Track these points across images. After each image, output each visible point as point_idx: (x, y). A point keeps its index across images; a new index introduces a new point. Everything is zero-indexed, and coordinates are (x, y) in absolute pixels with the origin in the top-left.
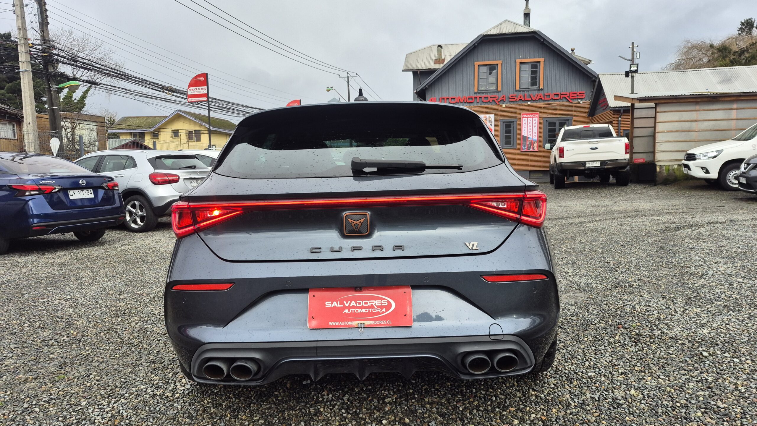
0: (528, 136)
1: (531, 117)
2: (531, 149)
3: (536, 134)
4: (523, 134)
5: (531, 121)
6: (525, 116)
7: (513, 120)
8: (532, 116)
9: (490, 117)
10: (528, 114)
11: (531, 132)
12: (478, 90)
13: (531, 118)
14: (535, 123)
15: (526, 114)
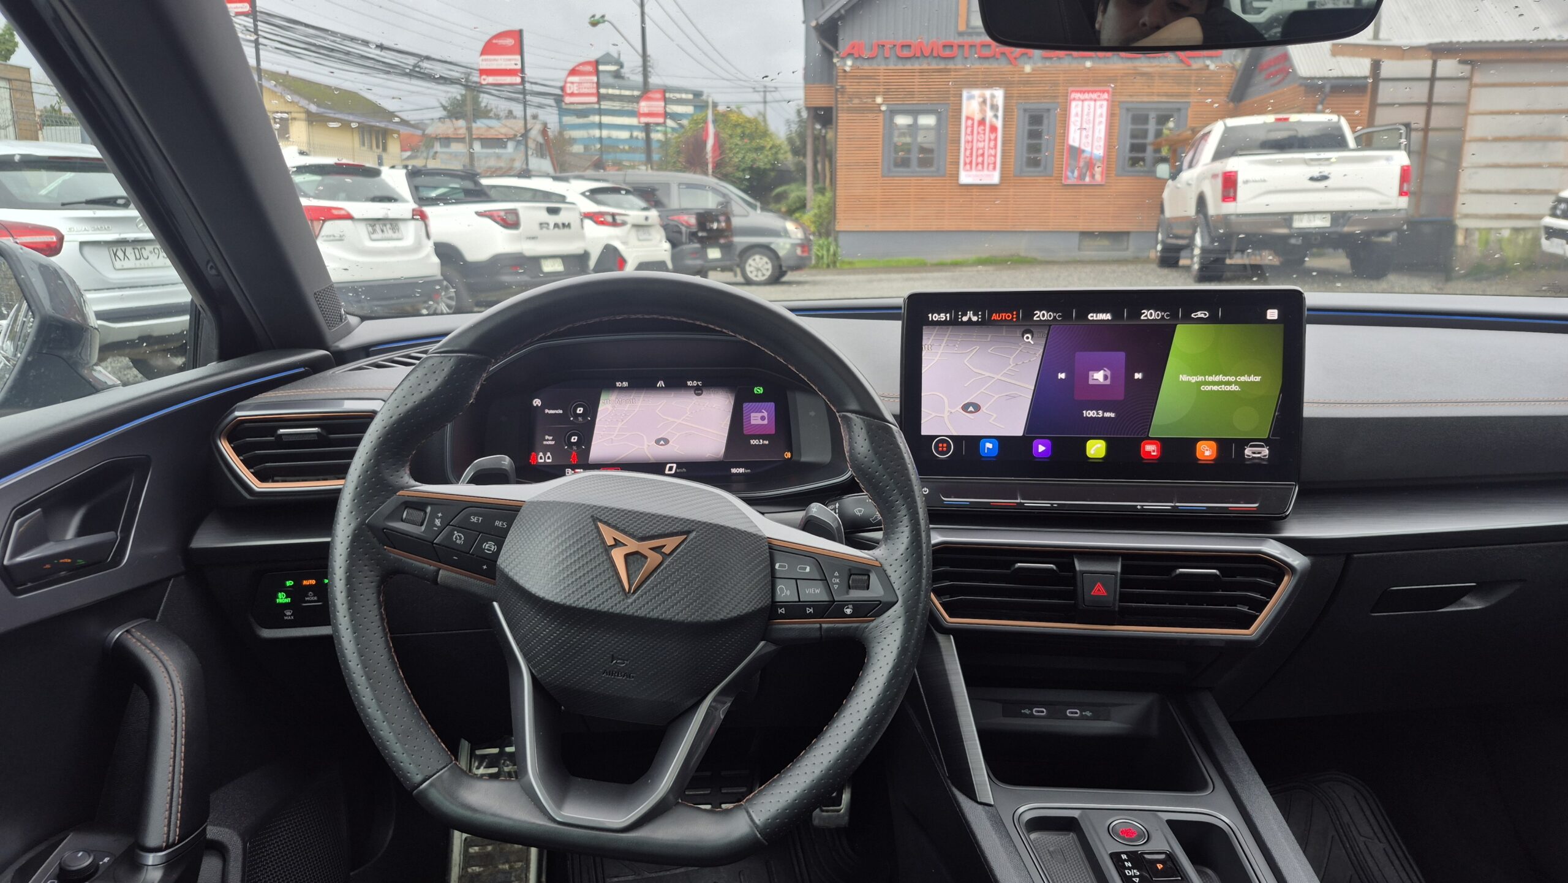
0: (1083, 147)
1: (1091, 99)
2: (1087, 179)
3: (1102, 143)
4: (1071, 142)
5: (1092, 110)
6: (1078, 95)
7: (1046, 106)
8: (1094, 96)
9: (993, 96)
10: (1084, 92)
11: (1090, 138)
12: (968, 25)
13: (1092, 103)
14: (1101, 115)
15: (1081, 92)
